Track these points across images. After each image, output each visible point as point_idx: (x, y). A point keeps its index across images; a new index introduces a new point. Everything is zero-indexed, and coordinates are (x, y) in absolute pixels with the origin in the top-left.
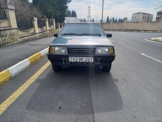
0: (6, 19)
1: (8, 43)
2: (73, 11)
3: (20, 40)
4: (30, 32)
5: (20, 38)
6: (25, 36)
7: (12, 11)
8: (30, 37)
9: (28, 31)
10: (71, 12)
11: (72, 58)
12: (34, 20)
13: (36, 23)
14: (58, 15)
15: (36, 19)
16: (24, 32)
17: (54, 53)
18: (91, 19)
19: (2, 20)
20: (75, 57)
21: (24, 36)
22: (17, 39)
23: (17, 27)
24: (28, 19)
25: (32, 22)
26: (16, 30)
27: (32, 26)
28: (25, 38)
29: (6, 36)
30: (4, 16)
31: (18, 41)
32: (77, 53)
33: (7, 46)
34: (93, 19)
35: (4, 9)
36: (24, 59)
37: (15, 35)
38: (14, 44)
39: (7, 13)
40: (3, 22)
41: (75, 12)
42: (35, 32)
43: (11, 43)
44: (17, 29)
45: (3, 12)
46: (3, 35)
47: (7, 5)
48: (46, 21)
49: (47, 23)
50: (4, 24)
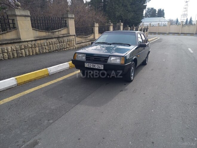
0: (66, 27)
1: (65, 48)
2: (160, 9)
3: (76, 46)
4: (89, 38)
5: (77, 44)
6: (83, 43)
7: (72, 19)
8: (87, 43)
9: (87, 37)
10: (157, 11)
11: (88, 64)
12: (94, 26)
13: (96, 29)
14: (129, 18)
15: (97, 25)
16: (82, 39)
17: (76, 59)
18: (187, 19)
19: (62, 28)
20: (89, 64)
21: (81, 42)
22: (74, 45)
23: (75, 34)
24: (90, 25)
25: (93, 29)
26: (74, 37)
27: (93, 32)
28: (82, 44)
29: (64, 42)
30: (65, 24)
31: (74, 47)
32: (94, 60)
33: (64, 51)
34: (191, 19)
35: (65, 18)
36: (65, 62)
37: (72, 41)
38: (70, 49)
39: (67, 22)
40: (63, 30)
41: (163, 10)
42: (94, 38)
43: (67, 49)
44: (75, 35)
45: (64, 21)
46: (61, 41)
47: (68, 15)
48: (110, 26)
49: (111, 28)
50: (64, 31)
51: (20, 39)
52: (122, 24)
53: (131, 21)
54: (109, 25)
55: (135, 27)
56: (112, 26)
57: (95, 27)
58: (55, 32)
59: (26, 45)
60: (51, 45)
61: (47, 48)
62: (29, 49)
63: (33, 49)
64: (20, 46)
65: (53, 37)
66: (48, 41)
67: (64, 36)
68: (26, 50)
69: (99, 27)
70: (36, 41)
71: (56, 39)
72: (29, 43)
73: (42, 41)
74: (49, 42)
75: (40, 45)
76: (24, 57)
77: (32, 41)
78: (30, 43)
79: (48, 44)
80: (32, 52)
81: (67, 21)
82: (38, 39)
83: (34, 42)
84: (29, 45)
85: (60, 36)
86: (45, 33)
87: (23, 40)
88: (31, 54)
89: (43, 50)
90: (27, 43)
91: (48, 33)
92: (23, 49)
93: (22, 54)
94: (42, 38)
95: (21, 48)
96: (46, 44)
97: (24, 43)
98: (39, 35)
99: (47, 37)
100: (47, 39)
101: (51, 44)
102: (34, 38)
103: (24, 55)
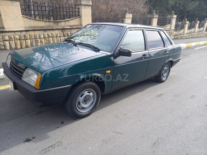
0: (77, 17)
15: (129, 16)
30: (77, 13)
40: (71, 20)
45: (77, 9)
46: (67, 34)
48: (154, 18)
49: (155, 21)
50: (74, 22)
51: (4, 28)
52: (175, 16)
53: (196, 13)
54: (152, 16)
55: (198, 22)
56: (156, 18)
57: (126, 19)
58: (60, 22)
59: (13, 36)
60: (51, 39)
61: (43, 42)
62: (16, 41)
63: (22, 41)
64: (2, 37)
65: (54, 28)
66: (46, 33)
67: (71, 27)
68: (11, 42)
69: (132, 19)
70: (28, 32)
71: (60, 31)
72: (17, 33)
73: (37, 33)
74: (48, 35)
75: (33, 37)
76: (7, 49)
77: (21, 31)
78: (19, 33)
79: (47, 36)
80: (21, 44)
81: (80, 9)
82: (31, 29)
83: (24, 33)
84: (16, 36)
85: (66, 28)
86: (43, 22)
87: (7, 30)
88: (19, 47)
89: (37, 44)
90: (13, 34)
91: (48, 23)
92: (7, 40)
93: (4, 46)
94: (37, 29)
95: (4, 40)
96: (42, 36)
97: (10, 34)
98: (34, 25)
99: (45, 28)
100: (45, 30)
101: (50, 37)
102: (25, 28)
103: (8, 48)
